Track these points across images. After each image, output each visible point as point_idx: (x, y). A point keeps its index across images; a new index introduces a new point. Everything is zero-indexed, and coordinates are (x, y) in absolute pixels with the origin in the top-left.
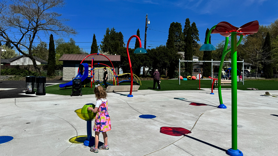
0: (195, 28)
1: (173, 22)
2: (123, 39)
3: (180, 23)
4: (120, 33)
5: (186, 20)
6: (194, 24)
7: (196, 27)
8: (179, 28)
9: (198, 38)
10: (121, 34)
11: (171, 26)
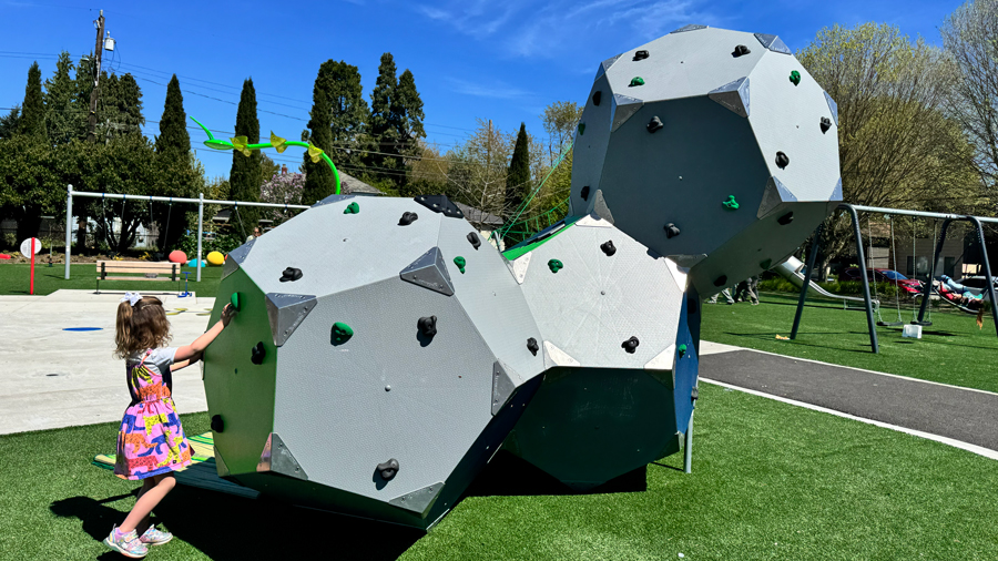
0: (408, 92)
1: (330, 62)
2: (136, 102)
3: (356, 68)
4: (128, 79)
5: (383, 59)
6: (407, 77)
7: (413, 87)
8: (352, 82)
9: (421, 125)
10: (133, 82)
11: (321, 74)
